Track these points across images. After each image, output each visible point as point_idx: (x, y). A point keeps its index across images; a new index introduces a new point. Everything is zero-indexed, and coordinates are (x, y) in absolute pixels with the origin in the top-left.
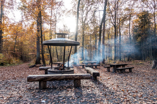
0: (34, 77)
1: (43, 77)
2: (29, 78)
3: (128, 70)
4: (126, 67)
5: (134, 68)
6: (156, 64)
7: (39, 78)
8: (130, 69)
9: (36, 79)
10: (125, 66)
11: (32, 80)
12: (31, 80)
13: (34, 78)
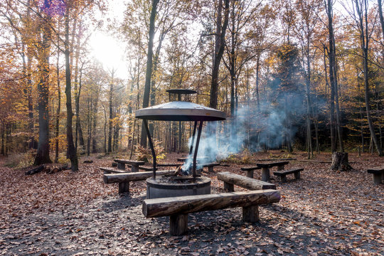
0: (163, 204)
1: (184, 202)
2: (153, 209)
3: (292, 177)
4: (286, 169)
5: (302, 170)
6: (340, 160)
7: (176, 206)
8: (297, 173)
9: (169, 209)
10: (285, 166)
11: (159, 213)
12: (157, 214)
13: (163, 206)
